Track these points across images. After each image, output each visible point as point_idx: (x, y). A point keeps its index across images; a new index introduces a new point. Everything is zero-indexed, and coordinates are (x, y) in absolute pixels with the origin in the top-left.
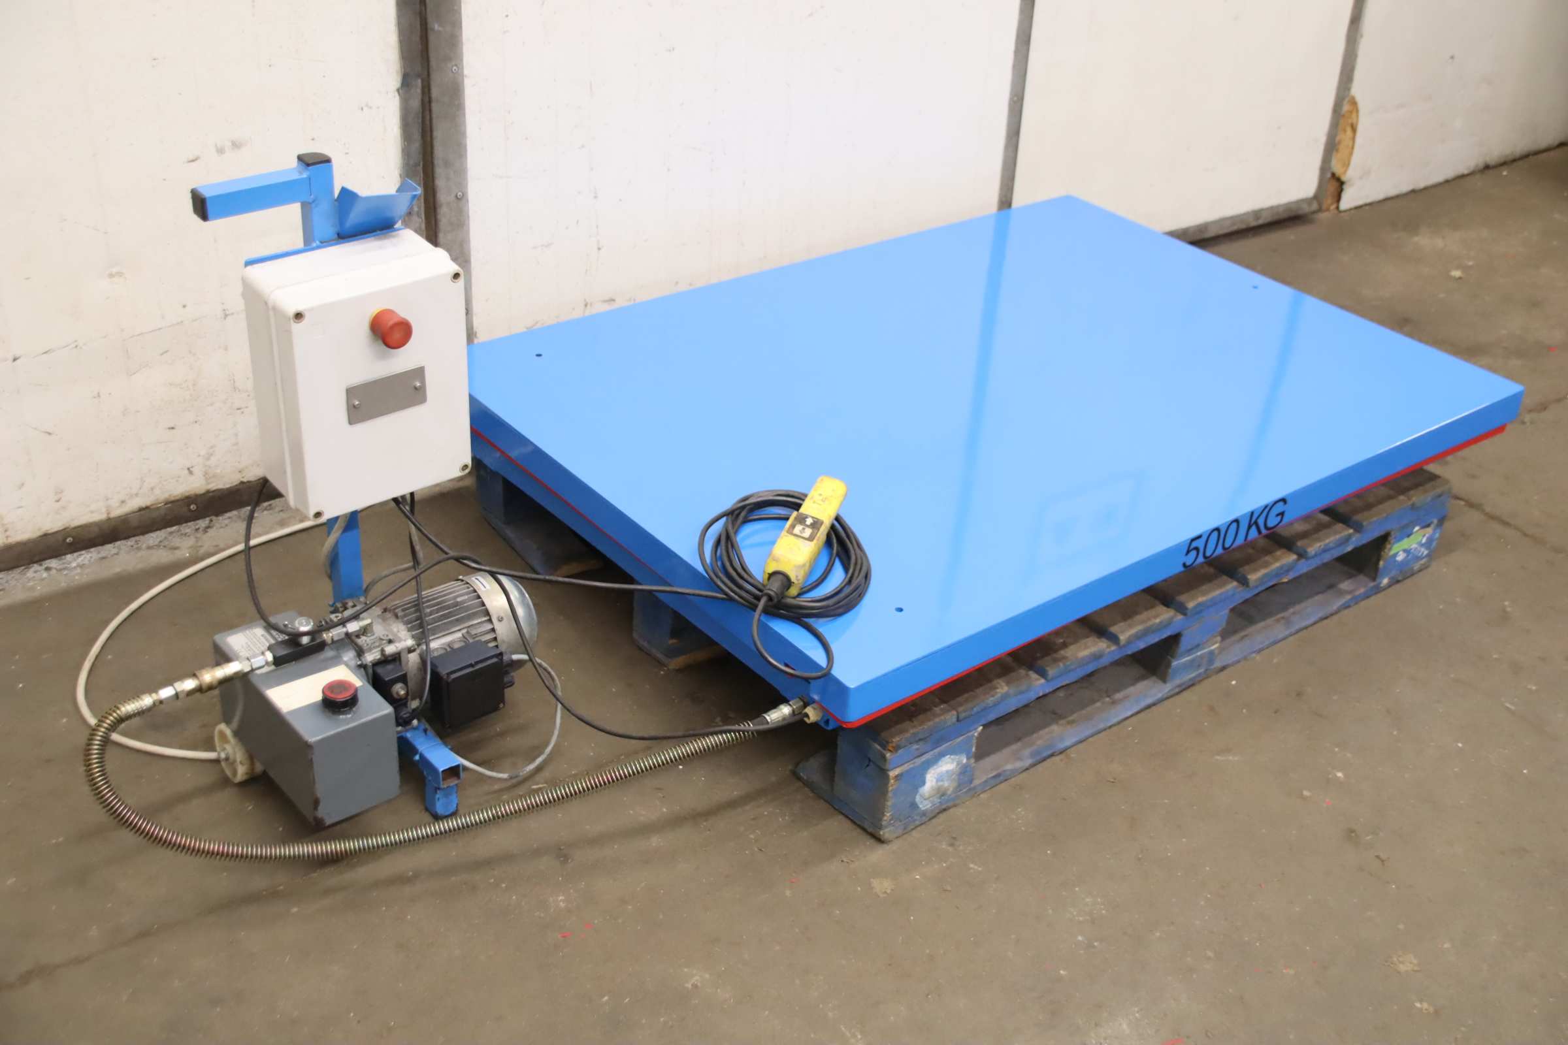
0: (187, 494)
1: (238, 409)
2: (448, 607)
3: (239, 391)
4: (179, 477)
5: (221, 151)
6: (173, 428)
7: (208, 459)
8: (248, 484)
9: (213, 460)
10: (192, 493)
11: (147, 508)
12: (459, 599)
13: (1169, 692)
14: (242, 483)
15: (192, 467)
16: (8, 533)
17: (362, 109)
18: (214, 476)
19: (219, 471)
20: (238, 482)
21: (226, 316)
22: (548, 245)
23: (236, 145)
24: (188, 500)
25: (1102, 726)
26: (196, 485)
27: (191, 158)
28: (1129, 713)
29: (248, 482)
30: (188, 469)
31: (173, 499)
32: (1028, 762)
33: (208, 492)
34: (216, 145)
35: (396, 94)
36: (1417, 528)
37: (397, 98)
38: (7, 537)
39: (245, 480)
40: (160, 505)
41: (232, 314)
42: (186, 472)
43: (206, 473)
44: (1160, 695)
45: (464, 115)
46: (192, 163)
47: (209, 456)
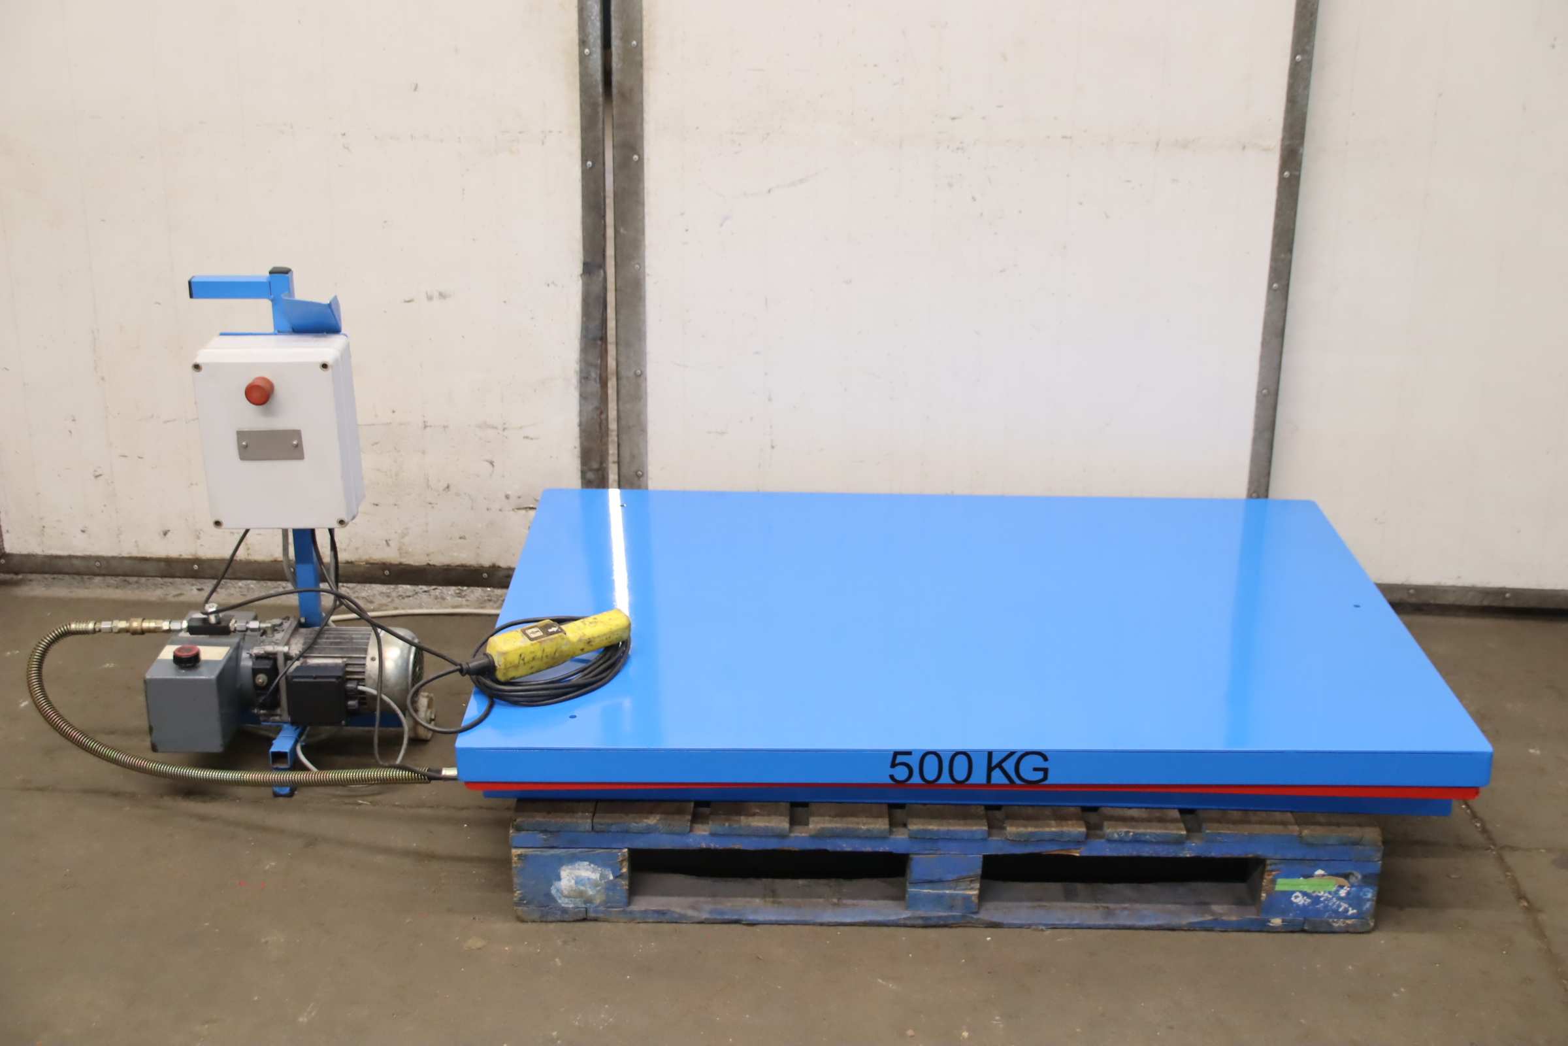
0: (384, 561)
1: (430, 503)
3: (432, 489)
4: (379, 545)
5: (430, 298)
6: (377, 505)
7: (403, 537)
8: (433, 567)
9: (406, 540)
10: (388, 561)
11: (352, 563)
14: (429, 564)
15: (390, 540)
16: (249, 552)
17: (548, 285)
18: (406, 553)
19: (410, 550)
20: (425, 564)
21: (425, 427)
22: (723, 433)
23: (442, 296)
24: (384, 566)
25: (808, 918)
26: (390, 555)
27: (407, 299)
28: (848, 920)
29: (434, 566)
30: (386, 541)
31: (372, 561)
32: (704, 916)
33: (401, 564)
34: (427, 293)
35: (580, 278)
36: (1320, 872)
37: (580, 282)
38: (248, 554)
39: (431, 563)
40: (362, 564)
41: (431, 426)
42: (384, 542)
43: (400, 549)
44: (893, 918)
45: (644, 306)
46: (406, 303)
47: (404, 535)
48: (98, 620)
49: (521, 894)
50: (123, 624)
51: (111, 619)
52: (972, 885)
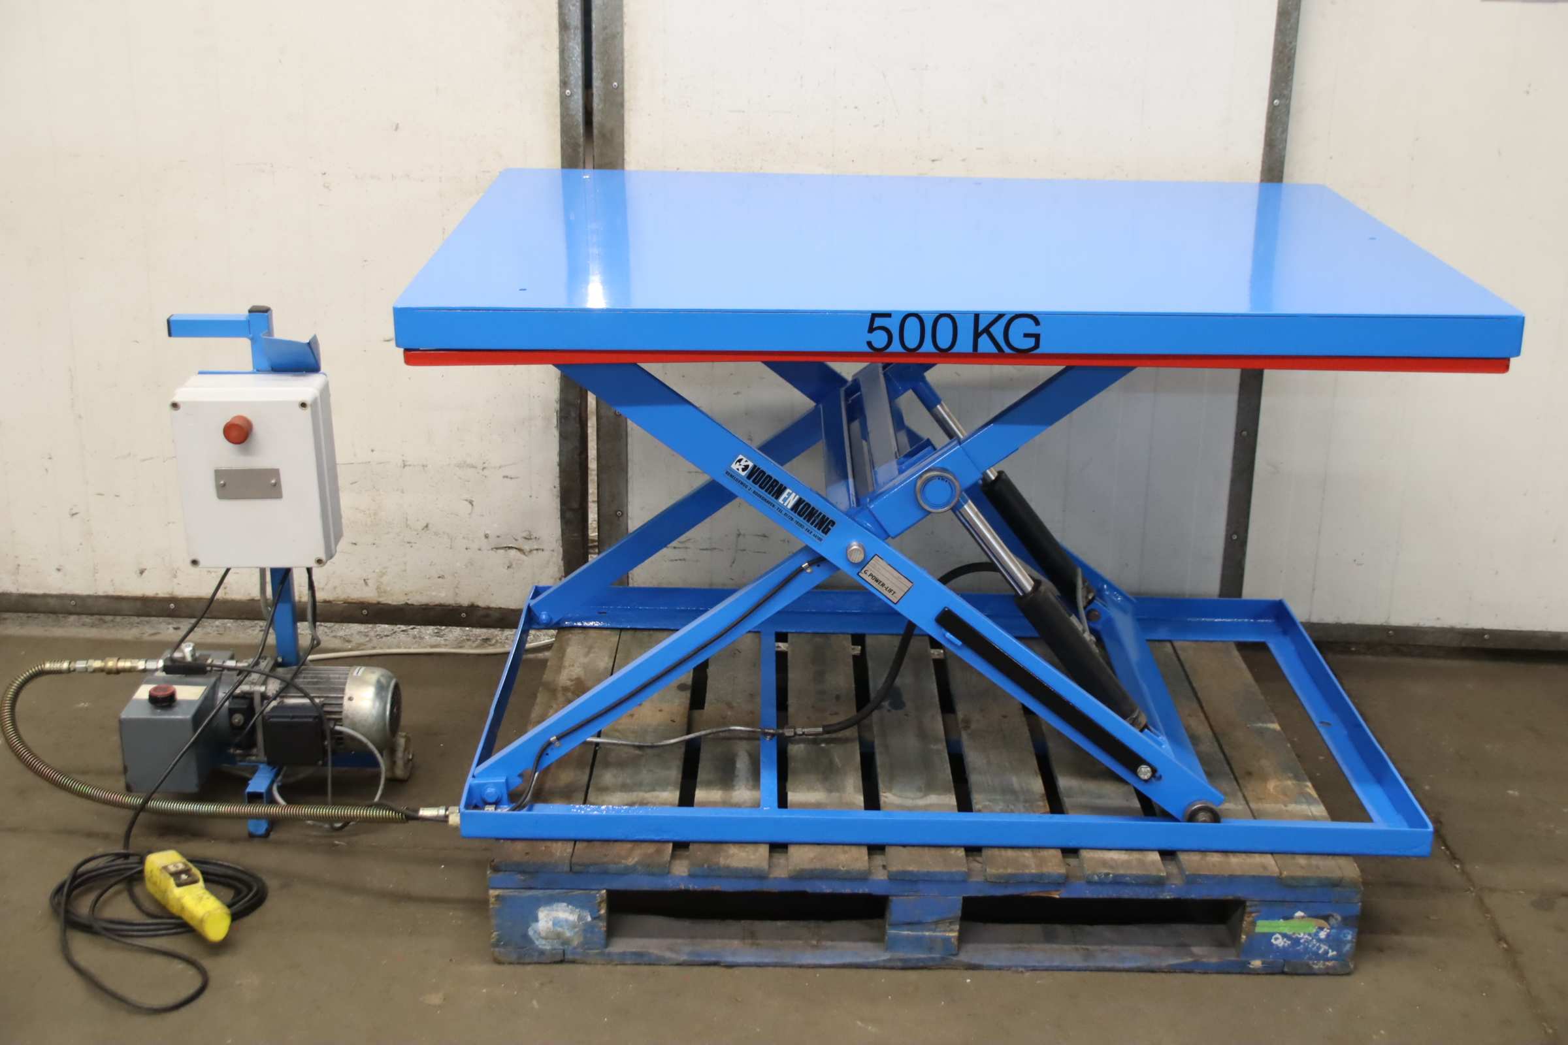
0: (361, 600)
1: (409, 543)
2: (321, 678)
3: (411, 528)
4: (356, 584)
6: (355, 544)
7: (381, 577)
8: (411, 606)
9: (385, 579)
10: (366, 600)
11: (329, 602)
12: (331, 676)
13: (884, 961)
14: (407, 604)
15: (368, 579)
16: (226, 591)
18: (385, 592)
19: (389, 589)
20: (404, 603)
21: (405, 466)
24: (362, 605)
25: (788, 960)
26: (368, 594)
27: (387, 339)
28: (827, 962)
29: (412, 605)
30: (364, 580)
31: (350, 600)
32: (683, 958)
33: (379, 603)
36: (1299, 914)
38: (225, 593)
39: (409, 602)
40: (339, 603)
41: (410, 465)
42: (363, 581)
43: (378, 588)
44: (872, 960)
46: (386, 342)
47: (382, 574)
48: (72, 659)
49: (498, 935)
50: (97, 664)
51: (87, 658)
52: (952, 927)
